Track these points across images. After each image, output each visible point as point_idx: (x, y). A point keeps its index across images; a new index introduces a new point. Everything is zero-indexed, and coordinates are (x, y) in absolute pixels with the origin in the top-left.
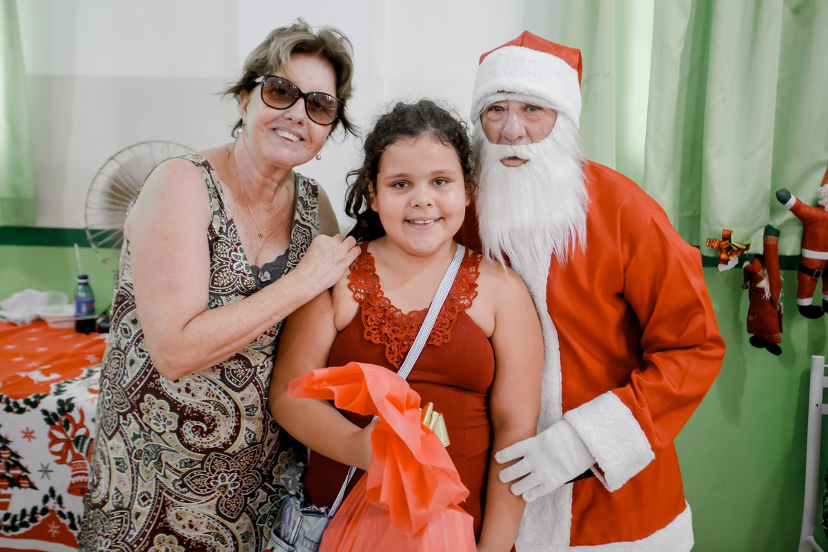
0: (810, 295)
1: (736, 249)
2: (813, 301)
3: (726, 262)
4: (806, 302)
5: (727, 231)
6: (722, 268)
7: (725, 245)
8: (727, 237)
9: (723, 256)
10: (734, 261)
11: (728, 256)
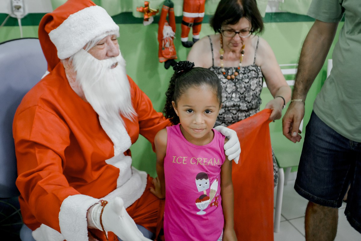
0: (187, 36)
1: (151, 11)
2: (189, 39)
3: (147, 20)
4: (185, 40)
5: (147, 2)
6: (146, 24)
7: (146, 10)
8: (147, 6)
9: (146, 17)
10: (151, 20)
11: (148, 16)
